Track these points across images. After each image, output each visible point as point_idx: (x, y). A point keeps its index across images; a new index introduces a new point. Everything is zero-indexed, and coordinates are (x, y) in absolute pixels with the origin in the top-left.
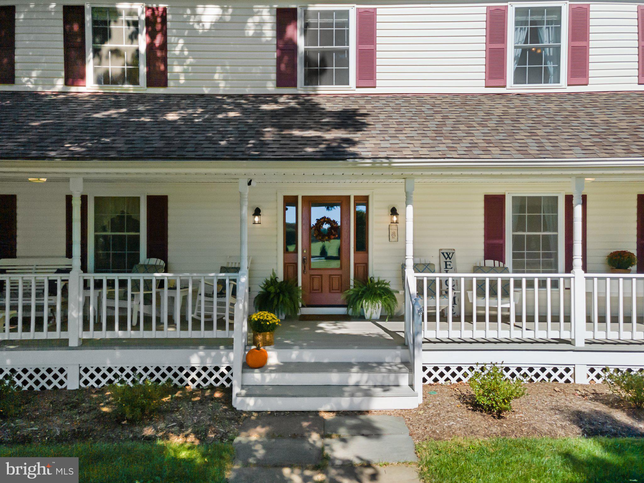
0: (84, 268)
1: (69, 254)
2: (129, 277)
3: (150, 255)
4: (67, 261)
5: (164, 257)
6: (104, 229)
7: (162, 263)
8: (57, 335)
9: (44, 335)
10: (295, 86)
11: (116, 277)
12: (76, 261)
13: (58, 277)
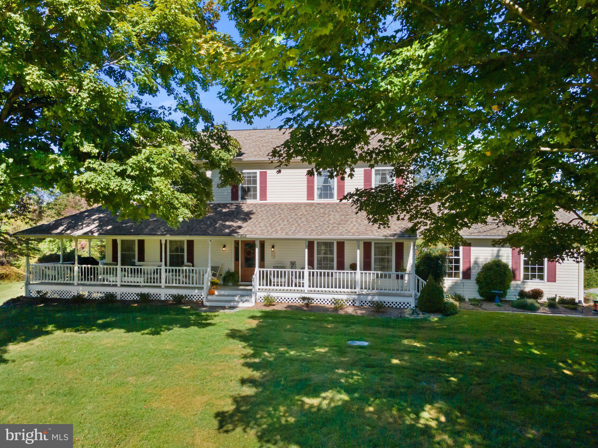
0: (166, 265)
1: (161, 261)
2: (181, 268)
3: (188, 262)
4: (160, 263)
5: (193, 263)
6: (173, 252)
7: (191, 264)
8: (158, 284)
9: (155, 284)
10: (238, 200)
11: (177, 268)
12: (163, 263)
13: (159, 268)
